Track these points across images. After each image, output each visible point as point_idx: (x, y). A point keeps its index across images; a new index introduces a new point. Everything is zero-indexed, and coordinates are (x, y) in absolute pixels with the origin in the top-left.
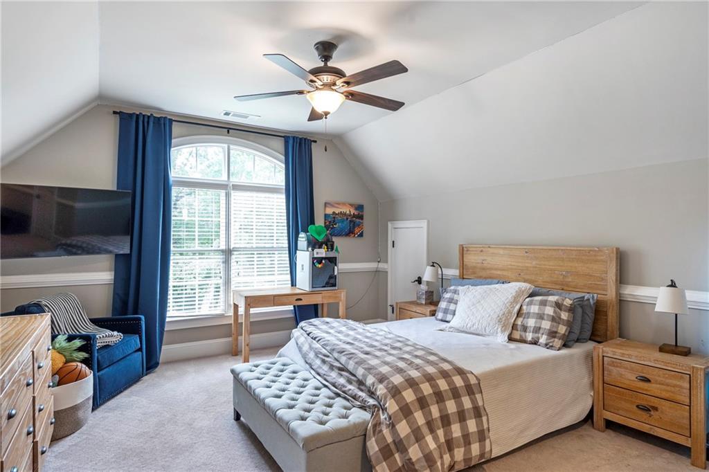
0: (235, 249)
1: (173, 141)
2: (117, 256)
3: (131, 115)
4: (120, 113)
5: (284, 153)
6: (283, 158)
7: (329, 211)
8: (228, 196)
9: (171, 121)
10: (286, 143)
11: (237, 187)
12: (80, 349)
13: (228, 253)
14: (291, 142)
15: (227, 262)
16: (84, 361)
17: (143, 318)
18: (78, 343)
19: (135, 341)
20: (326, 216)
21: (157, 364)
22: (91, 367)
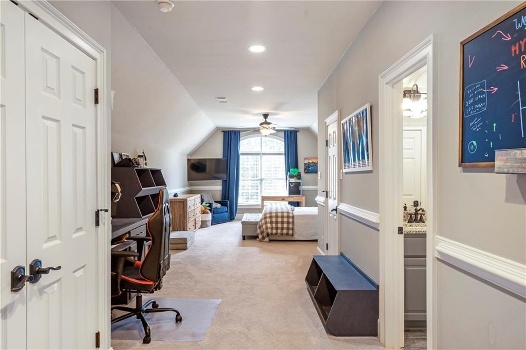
0: (264, 179)
1: (241, 139)
2: (223, 181)
3: (226, 131)
4: (224, 131)
5: (284, 137)
6: (283, 140)
7: (306, 162)
8: (261, 157)
9: (240, 131)
10: (285, 133)
11: (263, 154)
12: (208, 206)
13: (261, 180)
14: (287, 132)
15: (261, 184)
16: (209, 210)
17: (228, 201)
18: (208, 205)
19: (225, 209)
20: (305, 164)
21: (234, 219)
22: (211, 212)
